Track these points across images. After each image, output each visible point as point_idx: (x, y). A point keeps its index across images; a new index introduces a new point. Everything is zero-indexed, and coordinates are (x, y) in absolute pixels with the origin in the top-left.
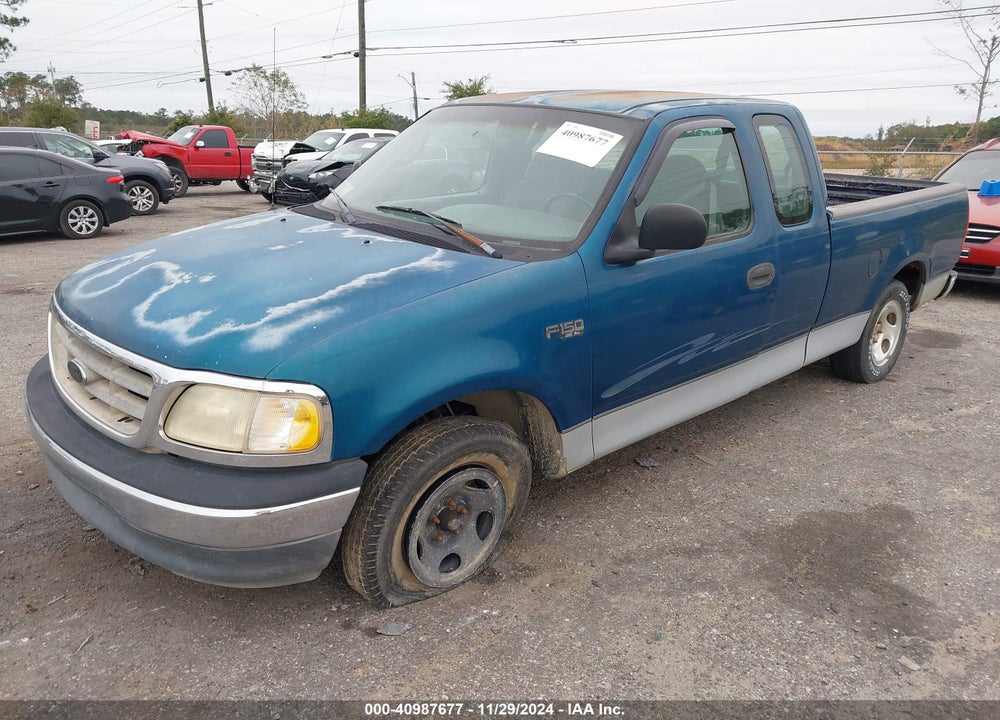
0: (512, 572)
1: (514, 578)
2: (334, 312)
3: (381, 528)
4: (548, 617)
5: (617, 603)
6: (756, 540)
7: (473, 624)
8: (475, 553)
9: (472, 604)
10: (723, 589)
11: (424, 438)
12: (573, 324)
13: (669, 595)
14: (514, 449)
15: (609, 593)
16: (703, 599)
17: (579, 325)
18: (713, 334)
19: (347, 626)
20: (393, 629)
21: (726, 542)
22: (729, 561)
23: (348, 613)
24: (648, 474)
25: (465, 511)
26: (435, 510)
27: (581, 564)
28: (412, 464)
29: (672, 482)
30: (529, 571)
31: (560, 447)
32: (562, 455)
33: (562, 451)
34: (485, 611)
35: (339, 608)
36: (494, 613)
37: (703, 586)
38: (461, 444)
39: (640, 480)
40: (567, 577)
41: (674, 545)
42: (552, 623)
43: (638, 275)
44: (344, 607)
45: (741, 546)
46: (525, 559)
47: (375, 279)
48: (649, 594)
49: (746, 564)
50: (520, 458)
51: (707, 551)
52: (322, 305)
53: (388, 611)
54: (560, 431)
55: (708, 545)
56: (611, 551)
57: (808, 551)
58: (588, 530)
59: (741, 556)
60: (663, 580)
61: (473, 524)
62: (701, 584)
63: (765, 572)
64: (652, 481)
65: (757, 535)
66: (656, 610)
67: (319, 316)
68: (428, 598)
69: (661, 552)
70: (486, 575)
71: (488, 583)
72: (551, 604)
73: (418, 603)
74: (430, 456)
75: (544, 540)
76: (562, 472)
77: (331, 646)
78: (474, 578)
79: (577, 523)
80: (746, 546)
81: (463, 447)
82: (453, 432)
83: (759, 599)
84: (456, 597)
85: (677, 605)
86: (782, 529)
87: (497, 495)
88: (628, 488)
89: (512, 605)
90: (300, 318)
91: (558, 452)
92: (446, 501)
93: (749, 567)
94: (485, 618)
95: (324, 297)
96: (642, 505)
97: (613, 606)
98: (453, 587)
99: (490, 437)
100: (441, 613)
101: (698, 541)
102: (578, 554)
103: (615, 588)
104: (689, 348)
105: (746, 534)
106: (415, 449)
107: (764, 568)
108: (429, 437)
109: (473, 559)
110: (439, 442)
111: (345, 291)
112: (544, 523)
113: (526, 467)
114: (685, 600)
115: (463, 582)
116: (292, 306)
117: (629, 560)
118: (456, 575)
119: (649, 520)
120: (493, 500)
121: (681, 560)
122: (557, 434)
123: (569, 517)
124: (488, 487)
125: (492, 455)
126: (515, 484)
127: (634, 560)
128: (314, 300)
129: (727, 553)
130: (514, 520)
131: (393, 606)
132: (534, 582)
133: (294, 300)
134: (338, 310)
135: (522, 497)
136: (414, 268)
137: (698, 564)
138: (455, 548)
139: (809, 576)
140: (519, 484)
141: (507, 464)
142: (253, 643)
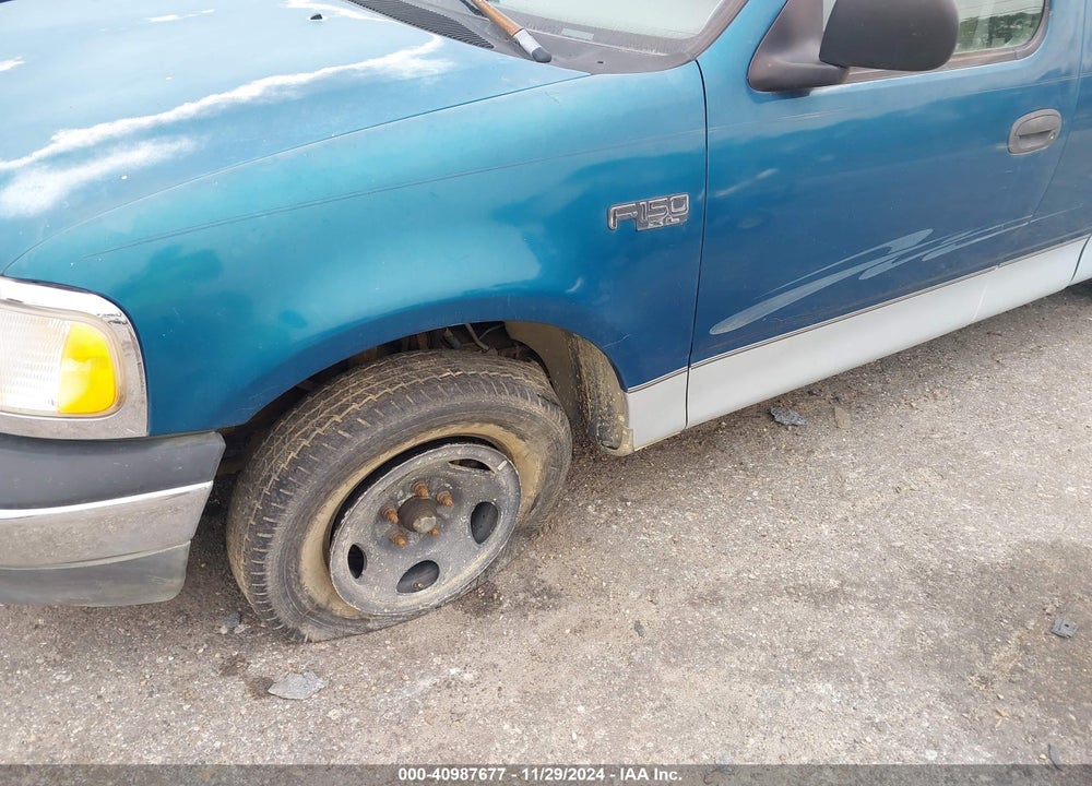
0: (521, 596)
1: (520, 608)
2: (175, 147)
3: (270, 539)
4: (550, 698)
5: (672, 684)
6: (935, 586)
7: (424, 696)
8: (462, 563)
9: (438, 653)
10: (860, 681)
11: (361, 393)
12: (668, 203)
13: (765, 679)
14: (534, 417)
15: (666, 661)
16: (820, 698)
17: (678, 203)
18: (930, 231)
19: (229, 669)
20: (294, 687)
21: (883, 582)
22: (880, 623)
23: (241, 641)
24: (785, 437)
25: (449, 501)
26: (393, 499)
27: (634, 595)
28: (327, 438)
29: (817, 455)
30: (549, 597)
31: (625, 412)
32: (627, 423)
33: (627, 417)
34: (453, 671)
35: (231, 630)
36: (468, 677)
37: (826, 670)
38: (425, 409)
39: (769, 446)
40: (605, 617)
41: (795, 577)
42: (553, 710)
43: (808, 116)
44: (241, 628)
45: (907, 593)
46: (550, 574)
47: (281, 88)
48: (731, 674)
49: (908, 634)
50: (546, 430)
51: (847, 597)
52: (159, 132)
53: (302, 648)
54: (624, 388)
55: (851, 585)
56: (689, 575)
57: (1020, 622)
58: (664, 529)
59: (903, 615)
60: (762, 648)
61: (464, 520)
62: (826, 666)
63: (941, 658)
64: (788, 451)
65: (937, 576)
66: (736, 710)
67: (144, 154)
68: (372, 630)
69: (772, 588)
70: (479, 599)
71: (478, 614)
72: (564, 671)
73: (354, 639)
74: (361, 428)
75: (589, 540)
76: (626, 449)
77: (186, 707)
78: (458, 600)
79: (649, 514)
80: (915, 595)
81: (429, 416)
82: (413, 387)
83: (919, 714)
84: (417, 634)
85: (774, 704)
86: (983, 570)
87: (505, 481)
88: (746, 459)
89: (502, 663)
90: (107, 155)
91: (622, 418)
92: (414, 486)
93: (913, 641)
94: (448, 686)
95: (168, 117)
96: (761, 492)
97: (666, 691)
98: (418, 614)
99: (486, 398)
100: (384, 664)
101: (838, 575)
102: (634, 575)
103: (677, 652)
104: (885, 252)
105: (918, 572)
106: (340, 410)
107: (940, 648)
108: (372, 391)
109: (459, 571)
110: (382, 404)
111: (212, 107)
112: (599, 508)
113: (557, 442)
114: (789, 695)
115: (438, 607)
116: (102, 130)
117: (714, 598)
118: (427, 595)
119: (765, 523)
120: (498, 488)
121: (800, 610)
122: (620, 393)
123: (639, 503)
124: (490, 470)
125: (492, 425)
126: (539, 465)
127: (722, 599)
128: (146, 121)
129: (881, 605)
130: (540, 512)
131: (309, 641)
132: (550, 620)
133: (111, 119)
134: (185, 144)
135: (552, 482)
136: (368, 69)
137: (826, 621)
138: (431, 553)
139: (1018, 677)
140: (545, 465)
141: (522, 437)
142: (72, 683)
